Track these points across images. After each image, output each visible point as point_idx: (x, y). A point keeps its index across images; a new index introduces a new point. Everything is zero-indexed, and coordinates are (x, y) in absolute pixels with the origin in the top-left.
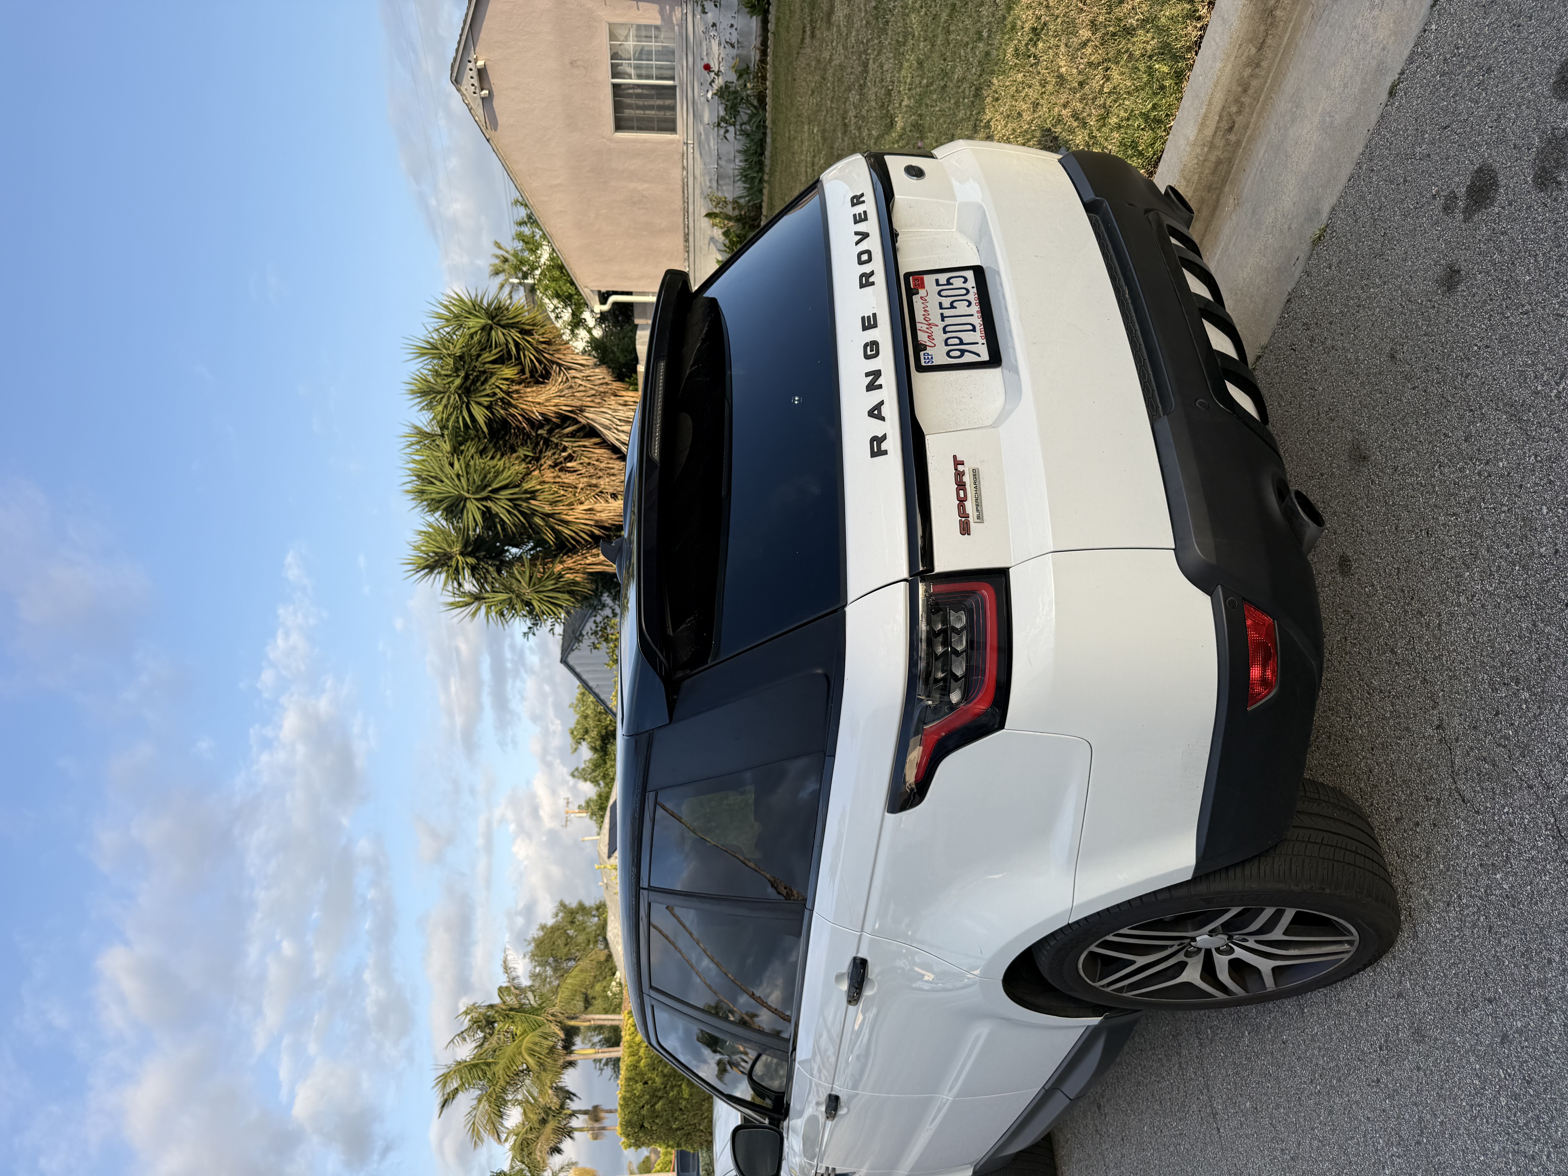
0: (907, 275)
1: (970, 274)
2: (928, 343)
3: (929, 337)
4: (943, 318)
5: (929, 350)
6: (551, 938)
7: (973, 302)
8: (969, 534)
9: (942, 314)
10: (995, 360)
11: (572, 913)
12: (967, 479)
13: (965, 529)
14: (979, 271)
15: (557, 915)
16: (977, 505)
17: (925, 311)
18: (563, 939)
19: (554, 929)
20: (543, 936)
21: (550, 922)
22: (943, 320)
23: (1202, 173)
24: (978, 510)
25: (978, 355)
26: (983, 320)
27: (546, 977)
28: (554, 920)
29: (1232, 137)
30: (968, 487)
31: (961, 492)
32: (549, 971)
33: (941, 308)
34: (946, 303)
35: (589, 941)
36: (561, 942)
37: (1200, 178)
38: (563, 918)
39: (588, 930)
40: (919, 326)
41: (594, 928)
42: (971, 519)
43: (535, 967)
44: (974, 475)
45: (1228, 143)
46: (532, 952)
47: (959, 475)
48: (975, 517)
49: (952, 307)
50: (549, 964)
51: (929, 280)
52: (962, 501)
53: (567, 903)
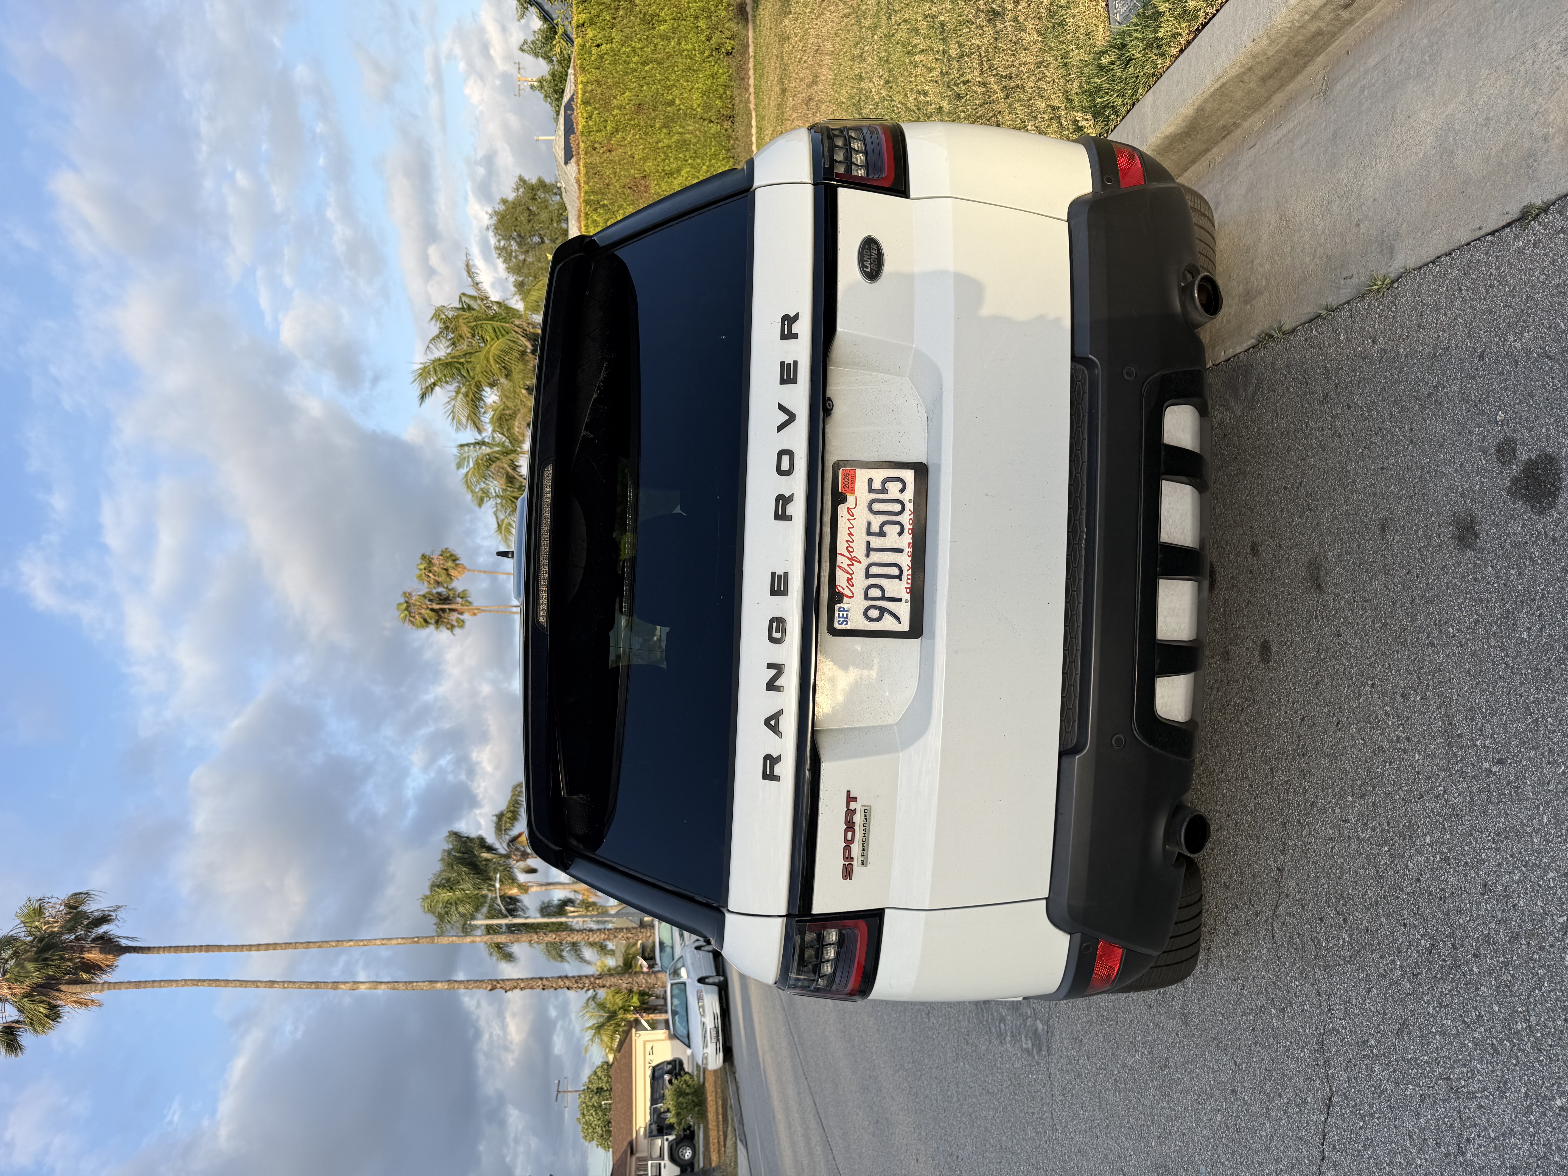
0: (837, 466)
1: (909, 476)
2: (846, 592)
3: (848, 580)
4: (869, 550)
5: (846, 601)
6: (513, 214)
7: (907, 526)
8: (851, 879)
9: (868, 543)
10: (916, 630)
11: (532, 189)
12: (858, 819)
13: (847, 873)
14: (921, 470)
15: (518, 189)
16: (863, 850)
17: (850, 534)
18: (526, 214)
19: (515, 205)
20: (505, 211)
21: (511, 196)
22: (868, 556)
23: (1293, 38)
24: (863, 855)
25: (898, 619)
26: (913, 561)
27: (512, 251)
28: (514, 194)
29: (1346, 15)
30: (857, 828)
31: (850, 834)
32: (514, 246)
33: (869, 533)
34: (876, 522)
35: (552, 220)
36: (523, 218)
37: (1289, 42)
38: (523, 193)
39: (551, 208)
40: (839, 559)
41: (556, 207)
42: (855, 863)
43: (499, 241)
44: (865, 816)
45: (1337, 17)
46: (495, 225)
47: (850, 813)
48: (860, 862)
49: (882, 534)
50: (514, 238)
51: (862, 476)
52: (848, 843)
53: (527, 178)
